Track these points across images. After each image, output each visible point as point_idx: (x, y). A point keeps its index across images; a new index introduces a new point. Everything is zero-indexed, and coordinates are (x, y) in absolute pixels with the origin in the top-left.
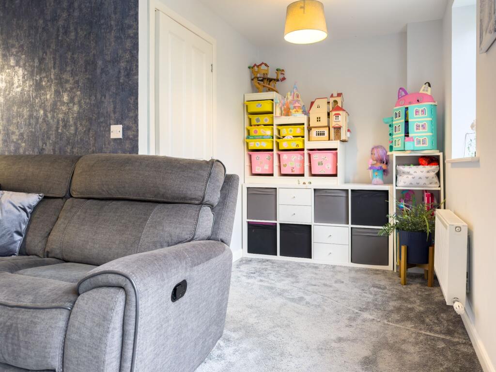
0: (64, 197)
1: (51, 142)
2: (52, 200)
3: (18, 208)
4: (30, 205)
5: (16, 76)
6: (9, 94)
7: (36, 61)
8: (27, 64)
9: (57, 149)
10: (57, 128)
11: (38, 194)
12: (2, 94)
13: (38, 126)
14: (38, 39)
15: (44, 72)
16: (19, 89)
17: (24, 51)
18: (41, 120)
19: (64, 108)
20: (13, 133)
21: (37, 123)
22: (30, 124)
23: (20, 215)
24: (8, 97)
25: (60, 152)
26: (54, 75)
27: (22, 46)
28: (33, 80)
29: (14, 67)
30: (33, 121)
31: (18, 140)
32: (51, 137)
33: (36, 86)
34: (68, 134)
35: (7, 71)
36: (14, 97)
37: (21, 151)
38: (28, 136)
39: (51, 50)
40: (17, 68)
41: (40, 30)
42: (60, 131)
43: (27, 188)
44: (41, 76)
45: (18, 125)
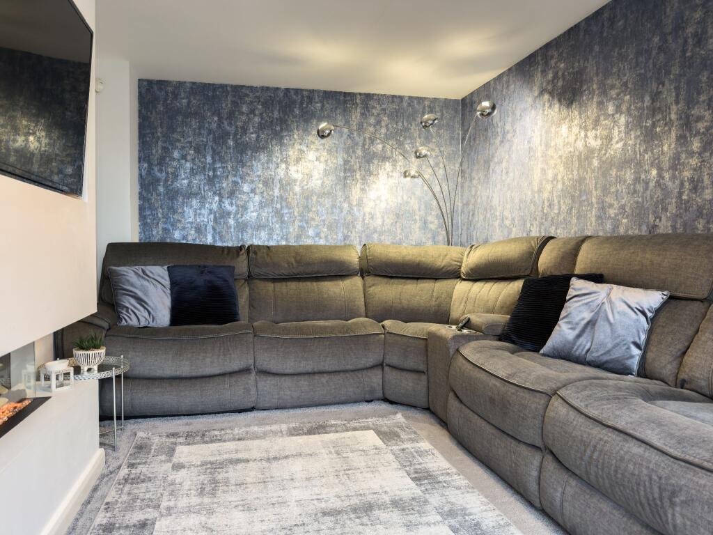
0: (705, 299)
1: (668, 214)
2: (684, 302)
3: (635, 310)
4: (651, 307)
5: (616, 128)
6: (605, 154)
7: (647, 98)
8: (632, 107)
9: (678, 226)
10: (680, 194)
11: (661, 293)
12: (596, 155)
13: (648, 192)
14: (651, 66)
15: (659, 112)
16: (620, 145)
17: (629, 90)
18: (652, 184)
19: (694, 161)
20: (611, 206)
21: (646, 188)
22: (635, 191)
23: (637, 320)
24: (604, 159)
25: (685, 229)
26: (677, 113)
27: (625, 84)
28: (641, 128)
29: (613, 115)
30: (639, 187)
31: (616, 215)
32: (670, 207)
33: (646, 135)
34: (700, 200)
35: (604, 123)
36: (612, 158)
37: (622, 231)
38: (631, 208)
39: (672, 76)
40: (617, 116)
41: (654, 52)
42: (684, 197)
43: (642, 281)
44: (654, 120)
45: (617, 196)
